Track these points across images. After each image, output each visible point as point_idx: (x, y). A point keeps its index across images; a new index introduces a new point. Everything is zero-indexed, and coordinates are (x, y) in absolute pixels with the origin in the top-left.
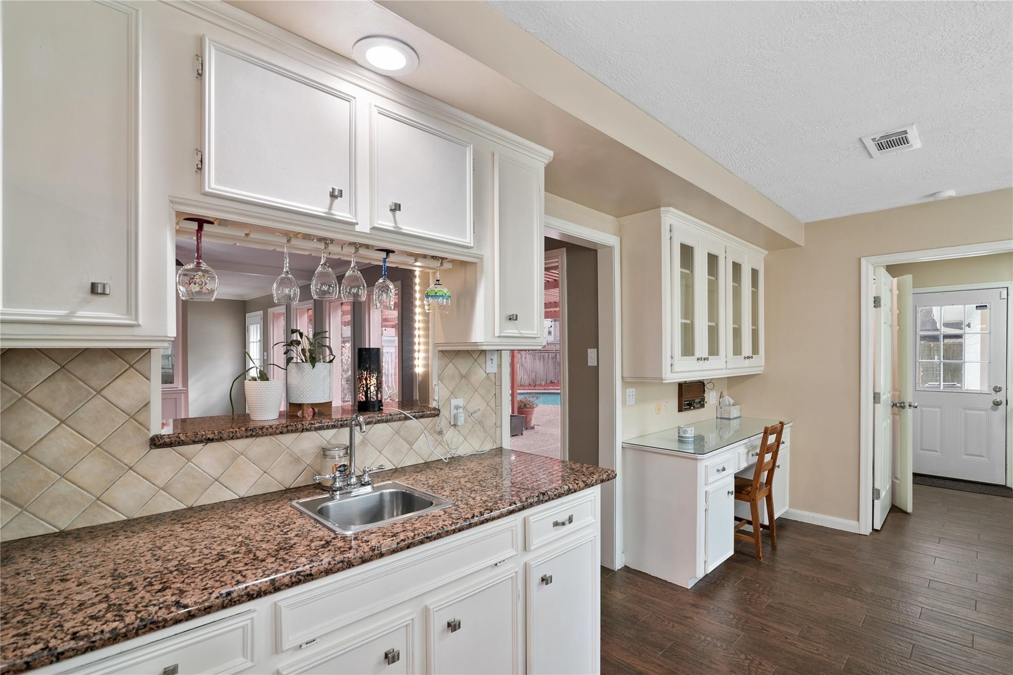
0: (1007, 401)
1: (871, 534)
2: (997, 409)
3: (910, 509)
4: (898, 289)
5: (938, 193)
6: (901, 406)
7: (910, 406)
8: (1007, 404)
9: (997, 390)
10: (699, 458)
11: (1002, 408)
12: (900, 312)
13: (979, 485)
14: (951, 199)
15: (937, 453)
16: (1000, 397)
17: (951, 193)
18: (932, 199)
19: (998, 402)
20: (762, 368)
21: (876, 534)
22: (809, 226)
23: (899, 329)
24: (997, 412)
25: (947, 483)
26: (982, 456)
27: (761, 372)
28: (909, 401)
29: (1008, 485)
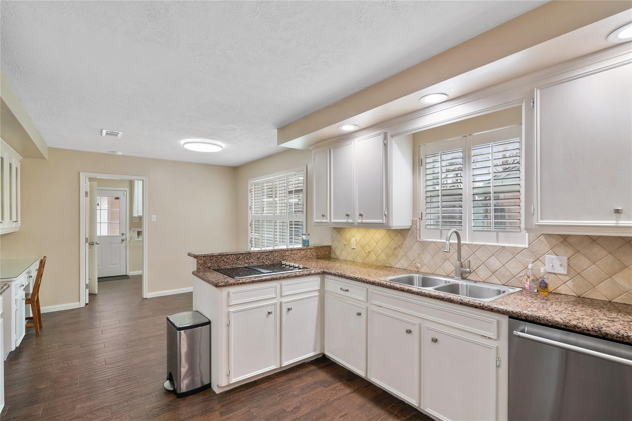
0: (126, 239)
1: (85, 306)
2: (123, 243)
3: (96, 292)
4: (90, 188)
5: (116, 152)
6: (92, 244)
7: (96, 243)
8: (126, 240)
9: (123, 234)
10: (14, 280)
11: (124, 242)
12: (91, 199)
13: (117, 277)
14: (119, 156)
15: (100, 266)
16: (124, 237)
17: (120, 153)
18: (113, 153)
19: (123, 240)
20: (18, 228)
21: (87, 305)
22: (50, 149)
23: (90, 207)
24: (123, 244)
25: (105, 279)
26: (117, 264)
27: (17, 231)
28: (96, 241)
29: (127, 274)
